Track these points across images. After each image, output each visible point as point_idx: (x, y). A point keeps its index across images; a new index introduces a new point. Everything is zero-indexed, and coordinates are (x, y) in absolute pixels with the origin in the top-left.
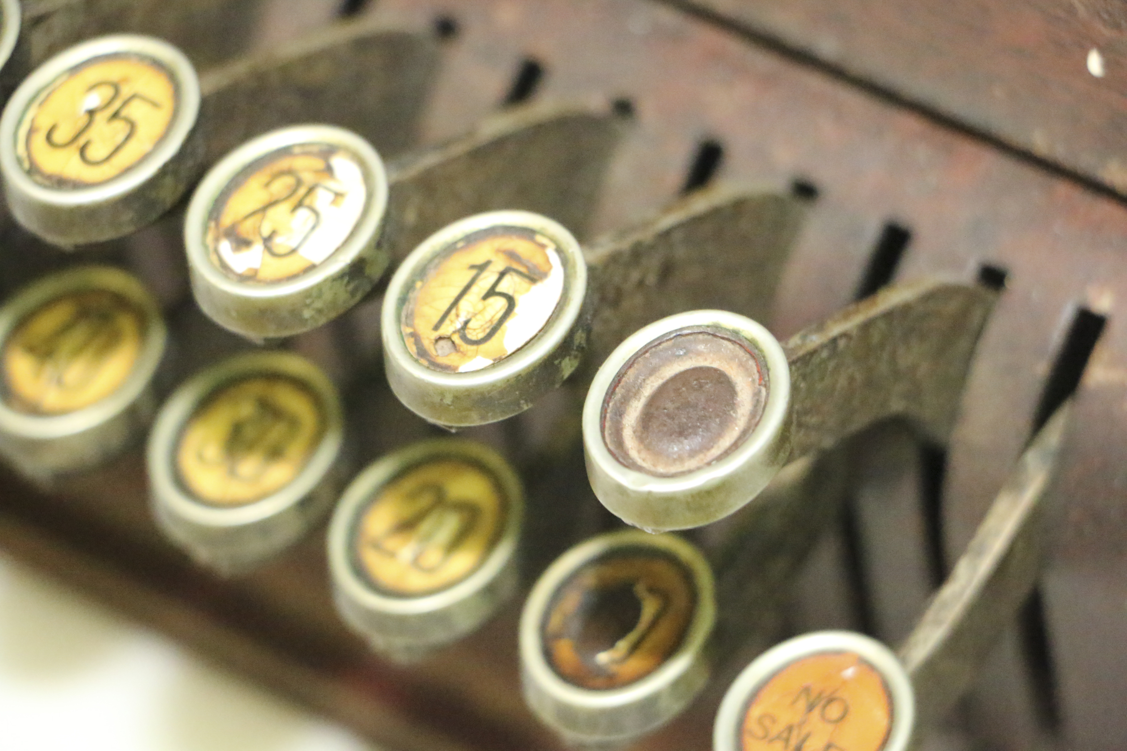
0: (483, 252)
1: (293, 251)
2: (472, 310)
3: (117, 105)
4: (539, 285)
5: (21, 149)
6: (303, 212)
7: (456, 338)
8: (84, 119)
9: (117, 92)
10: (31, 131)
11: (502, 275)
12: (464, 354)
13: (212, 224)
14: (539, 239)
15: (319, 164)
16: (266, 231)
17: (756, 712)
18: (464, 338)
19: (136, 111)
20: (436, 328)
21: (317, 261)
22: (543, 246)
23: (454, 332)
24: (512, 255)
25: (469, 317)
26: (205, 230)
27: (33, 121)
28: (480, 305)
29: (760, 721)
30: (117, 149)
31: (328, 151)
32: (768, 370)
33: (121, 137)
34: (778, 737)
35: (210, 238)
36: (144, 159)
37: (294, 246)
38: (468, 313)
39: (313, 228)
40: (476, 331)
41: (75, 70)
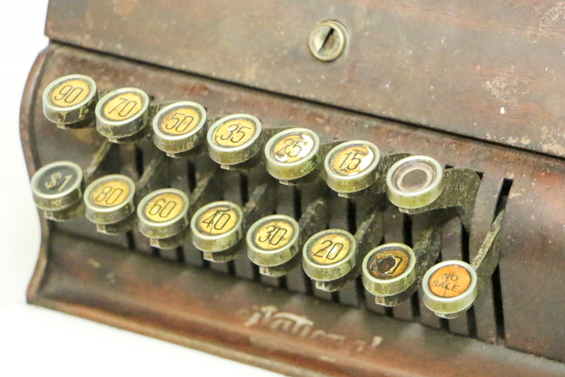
0: (349, 151)
1: (296, 156)
2: (349, 163)
3: (238, 129)
4: (366, 156)
5: (214, 141)
6: (296, 147)
7: (346, 169)
8: (230, 133)
9: (238, 127)
10: (216, 137)
11: (355, 155)
12: (349, 172)
13: (272, 152)
14: (364, 146)
15: (299, 137)
16: (287, 152)
17: (432, 280)
18: (348, 168)
19: (244, 130)
20: (340, 167)
21: (304, 157)
22: (365, 148)
23: (346, 168)
24: (357, 150)
25: (349, 164)
26: (270, 153)
27: (216, 135)
28: (351, 161)
29: (434, 282)
30: (241, 138)
31: (300, 134)
32: (435, 167)
33: (241, 136)
34: (440, 285)
35: (272, 155)
36: (249, 140)
37: (296, 154)
38: (348, 163)
39: (300, 150)
40: (351, 167)
41: (225, 123)
